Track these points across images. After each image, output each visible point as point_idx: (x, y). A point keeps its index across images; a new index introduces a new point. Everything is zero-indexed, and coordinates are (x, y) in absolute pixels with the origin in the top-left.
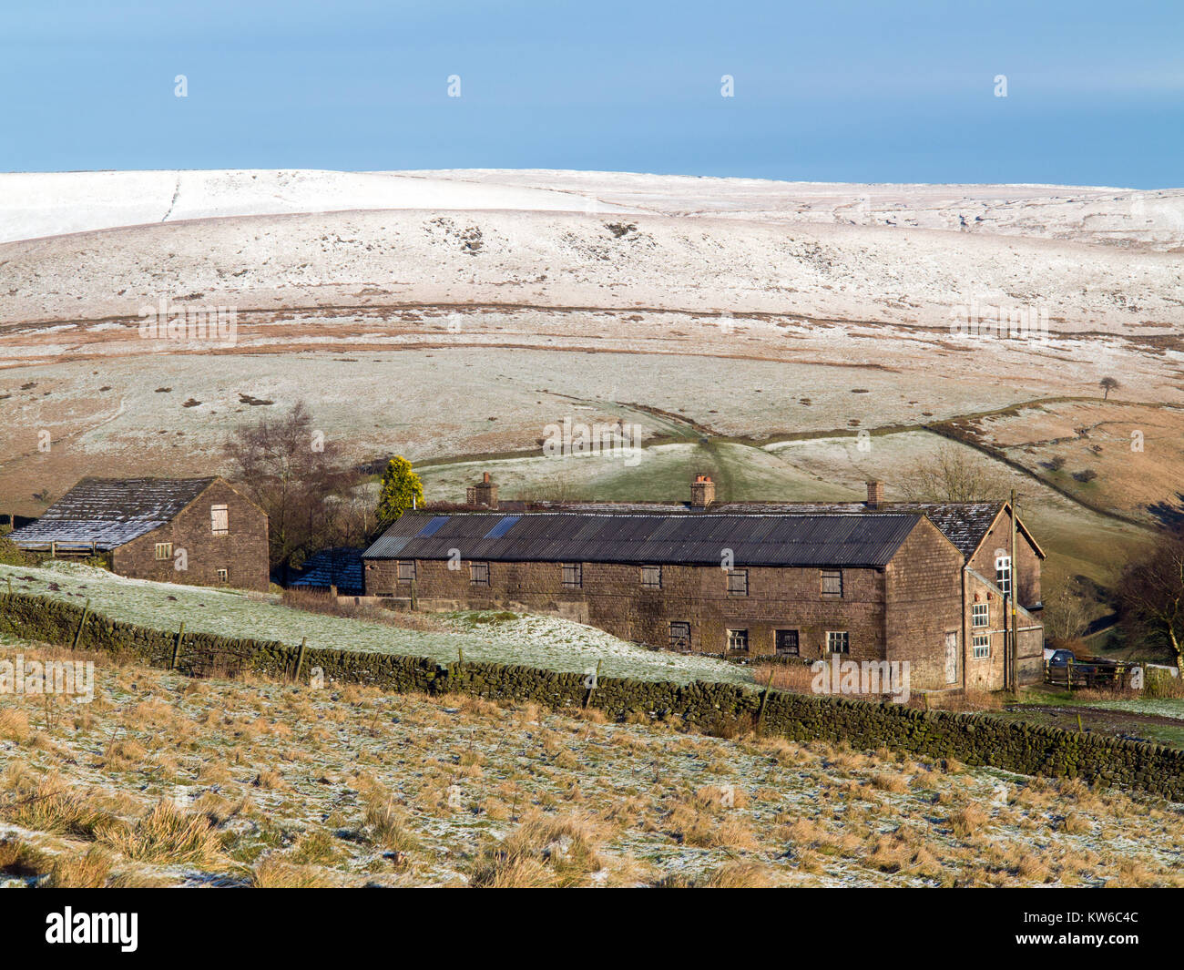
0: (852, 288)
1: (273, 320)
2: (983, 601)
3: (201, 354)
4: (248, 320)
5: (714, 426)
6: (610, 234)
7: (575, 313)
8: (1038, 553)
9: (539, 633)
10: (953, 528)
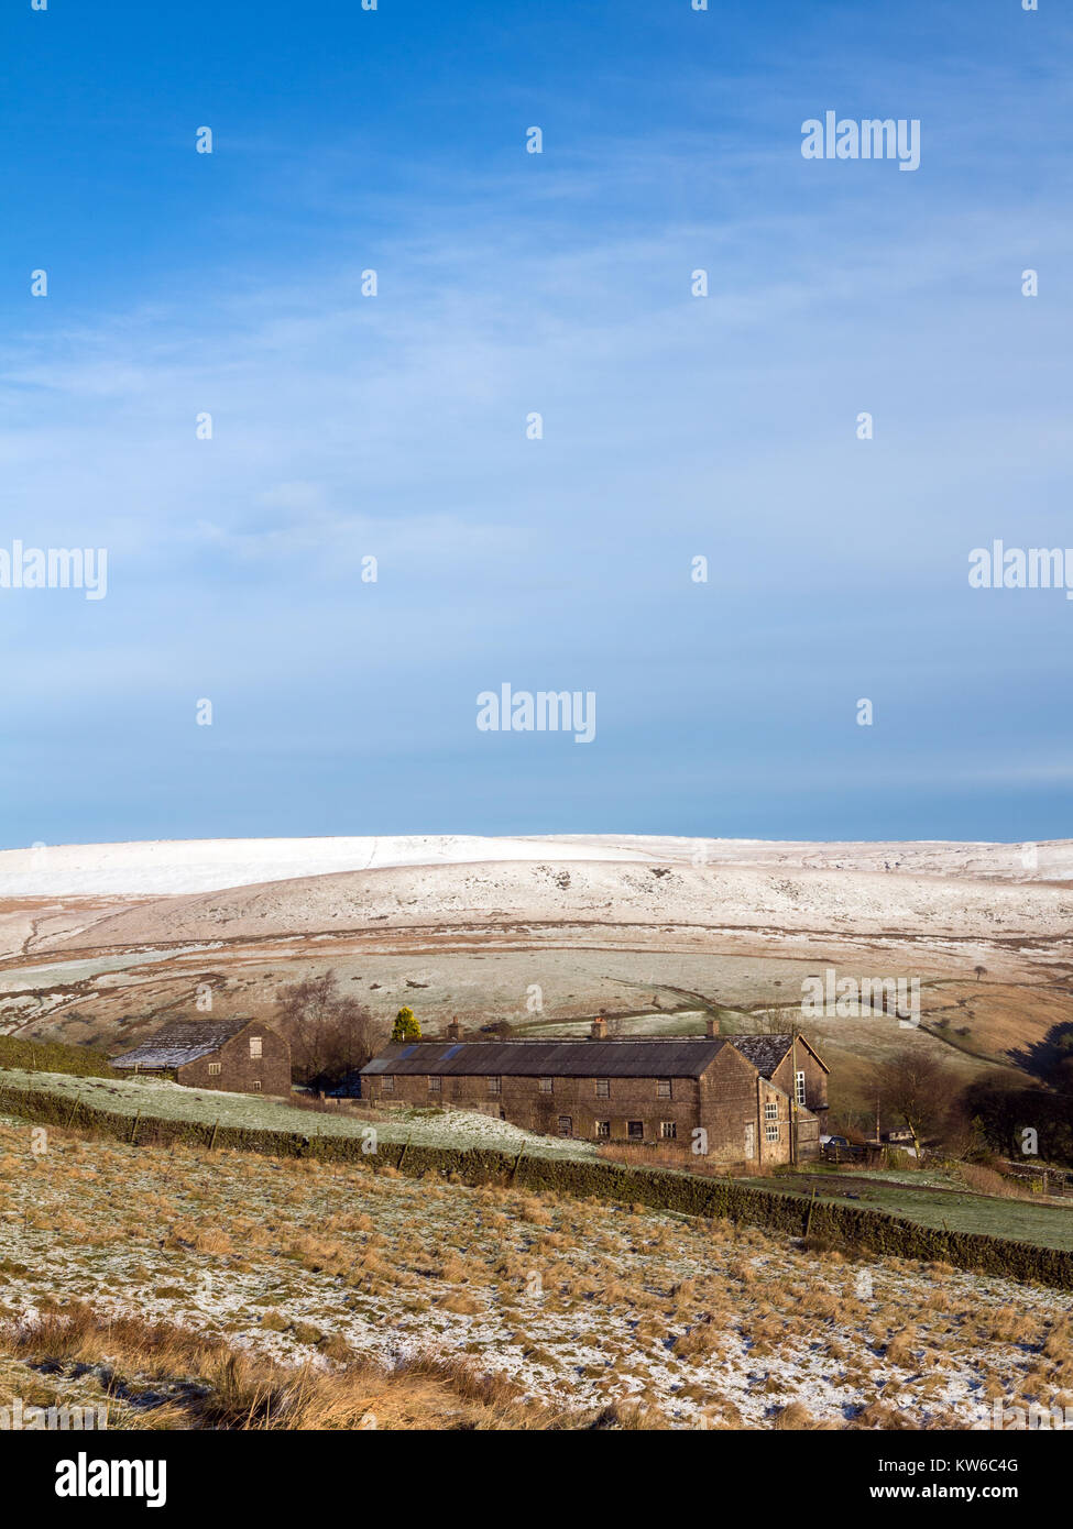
0: (812, 909)
1: (432, 933)
2: (773, 1102)
3: (385, 954)
4: (416, 933)
5: (717, 1000)
6: (653, 875)
7: (630, 927)
8: (824, 1069)
9: (457, 1124)
10: (763, 1053)
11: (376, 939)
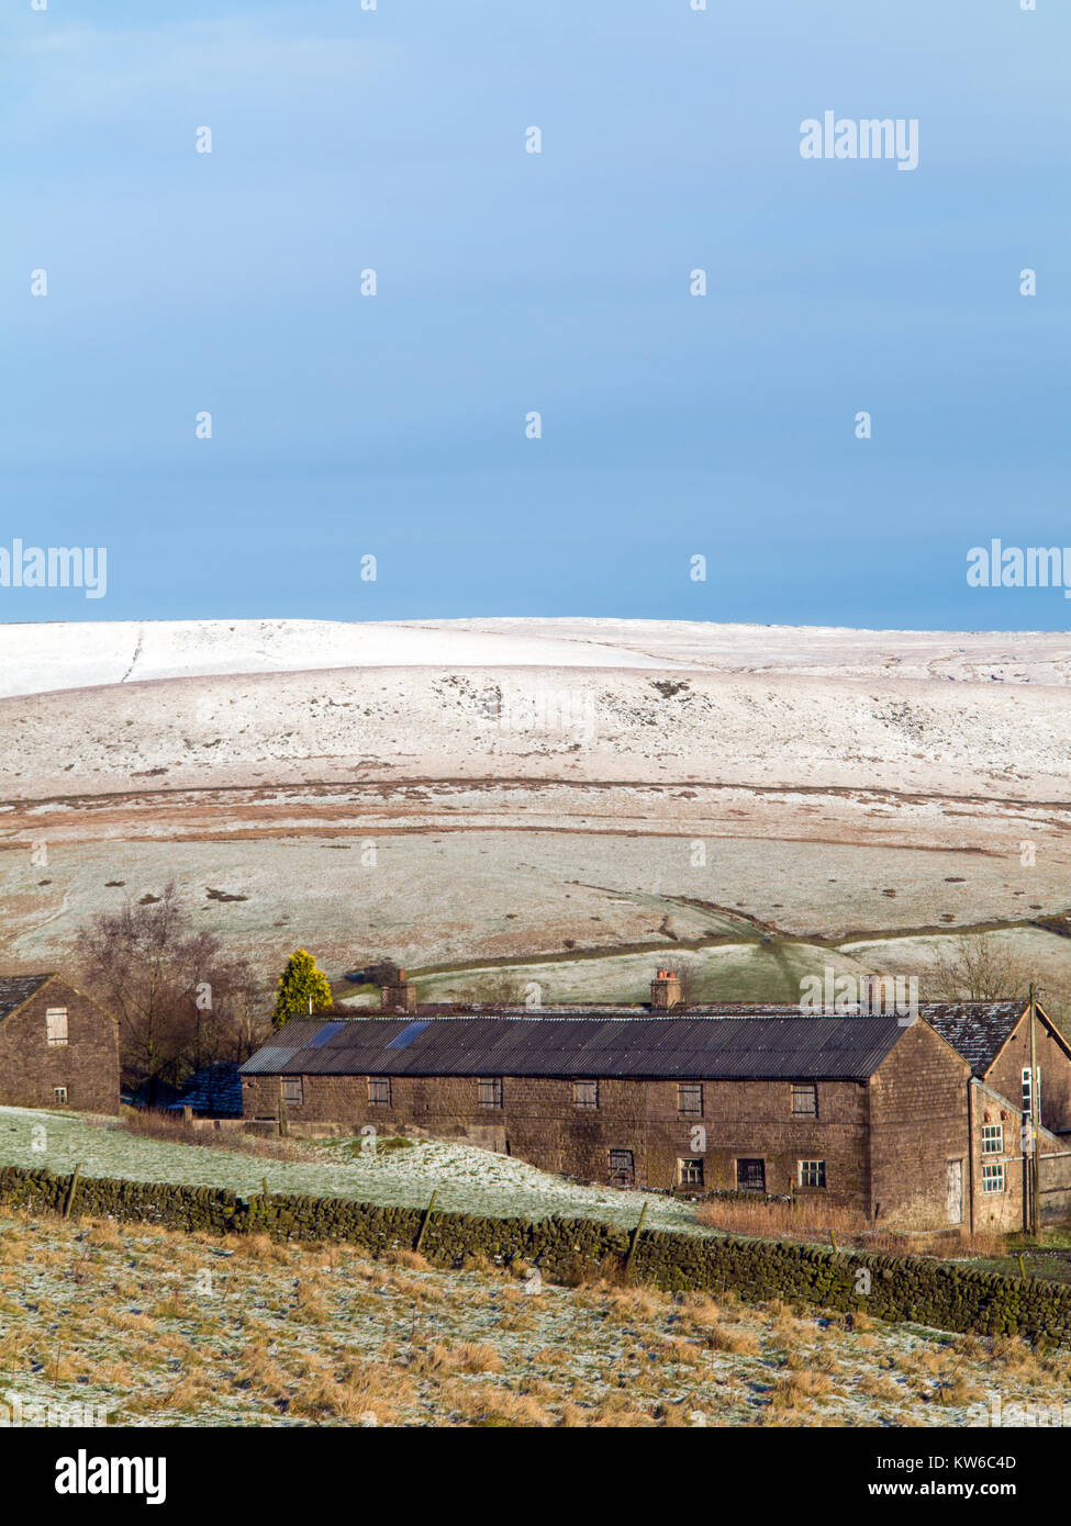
0: (948, 757)
1: (251, 800)
2: (995, 1122)
3: (163, 840)
4: (220, 800)
5: (779, 924)
6: (657, 694)
7: (615, 789)
9: (437, 1164)
10: (968, 1033)
11: (147, 812)
